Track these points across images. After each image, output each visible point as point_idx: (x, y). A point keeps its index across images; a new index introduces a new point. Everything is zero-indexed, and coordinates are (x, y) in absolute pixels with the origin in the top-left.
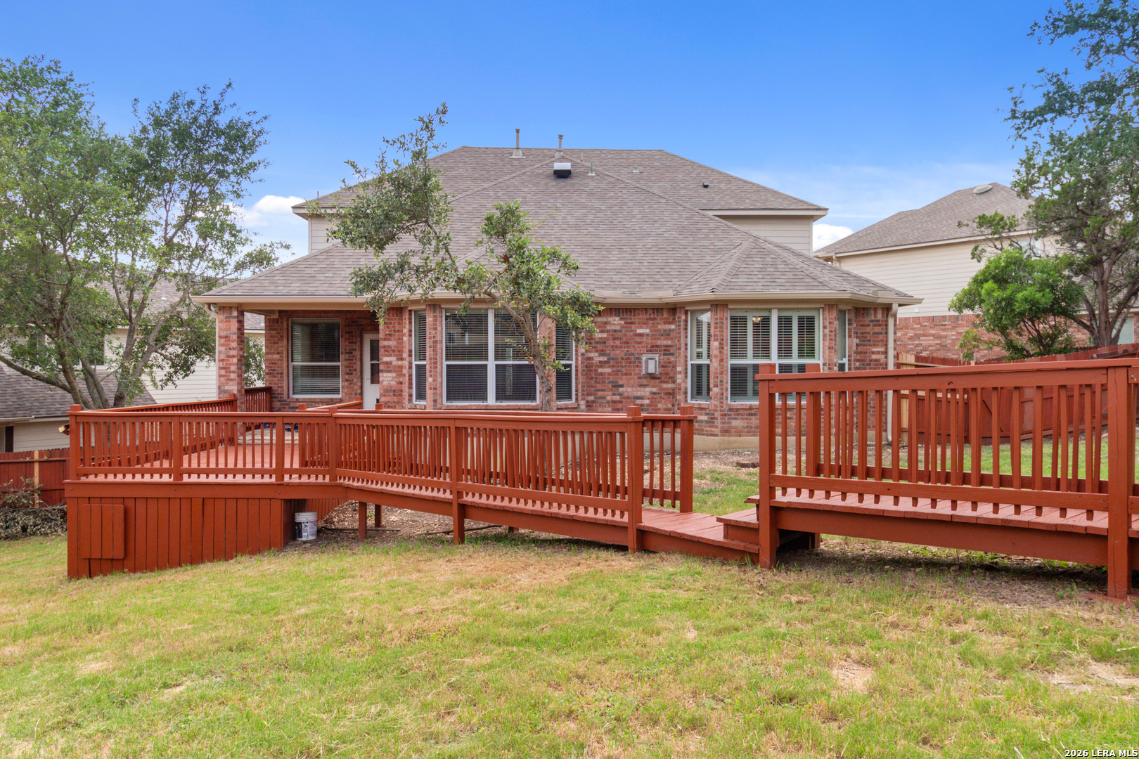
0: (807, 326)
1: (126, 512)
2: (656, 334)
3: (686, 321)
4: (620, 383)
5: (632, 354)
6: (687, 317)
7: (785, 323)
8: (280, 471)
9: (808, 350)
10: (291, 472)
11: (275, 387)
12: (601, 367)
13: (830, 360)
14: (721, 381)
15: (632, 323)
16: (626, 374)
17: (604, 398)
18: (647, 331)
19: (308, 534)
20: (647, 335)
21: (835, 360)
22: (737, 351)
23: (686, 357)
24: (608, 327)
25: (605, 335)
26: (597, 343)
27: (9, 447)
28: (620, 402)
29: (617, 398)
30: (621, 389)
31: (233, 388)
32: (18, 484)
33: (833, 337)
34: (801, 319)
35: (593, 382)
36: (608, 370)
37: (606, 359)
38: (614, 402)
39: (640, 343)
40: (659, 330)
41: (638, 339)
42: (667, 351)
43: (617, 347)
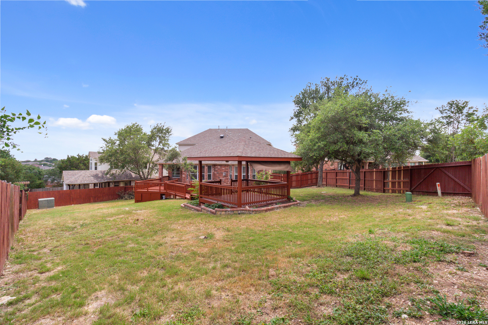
1: (142, 195)
2: (226, 169)
3: (229, 167)
4: (220, 177)
5: (222, 172)
8: (160, 190)
10: (161, 190)
15: (221, 167)
17: (217, 179)
19: (164, 198)
23: (229, 173)
24: (218, 168)
26: (216, 170)
27: (130, 185)
31: (161, 177)
32: (131, 191)
35: (215, 177)
36: (218, 175)
41: (223, 170)
42: (227, 172)
43: (219, 171)
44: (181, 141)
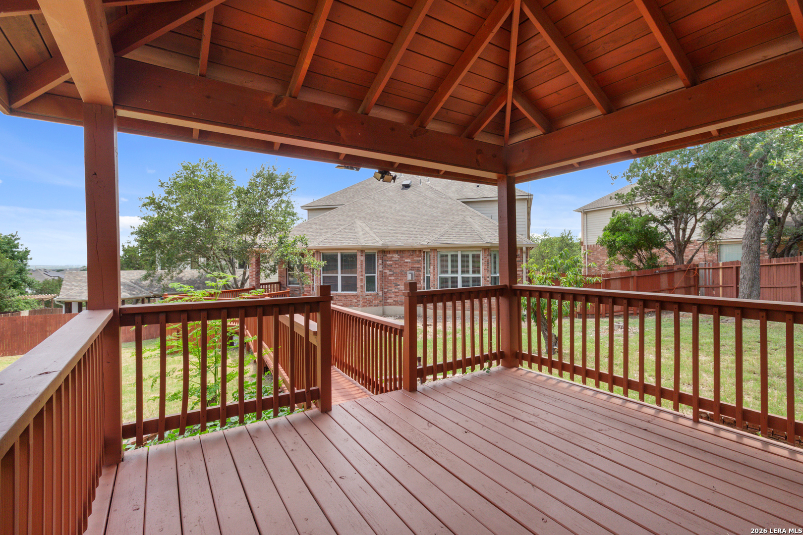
0: (476, 258)
2: (414, 262)
3: (424, 256)
4: (398, 284)
5: (403, 271)
6: (424, 255)
7: (465, 258)
9: (476, 270)
11: (282, 282)
12: (390, 276)
13: (485, 275)
14: (434, 285)
15: (403, 257)
16: (401, 280)
17: (391, 290)
18: (410, 260)
20: (410, 262)
21: (488, 275)
22: (444, 271)
23: (424, 273)
24: (393, 259)
25: (391, 262)
26: (388, 266)
28: (398, 292)
29: (397, 290)
30: (398, 287)
31: (254, 283)
33: (486, 264)
34: (473, 255)
35: (387, 283)
36: (393, 278)
37: (392, 273)
38: (395, 292)
39: (406, 266)
40: (415, 260)
41: (406, 264)
42: (418, 270)
43: (397, 268)
44: (314, 202)
